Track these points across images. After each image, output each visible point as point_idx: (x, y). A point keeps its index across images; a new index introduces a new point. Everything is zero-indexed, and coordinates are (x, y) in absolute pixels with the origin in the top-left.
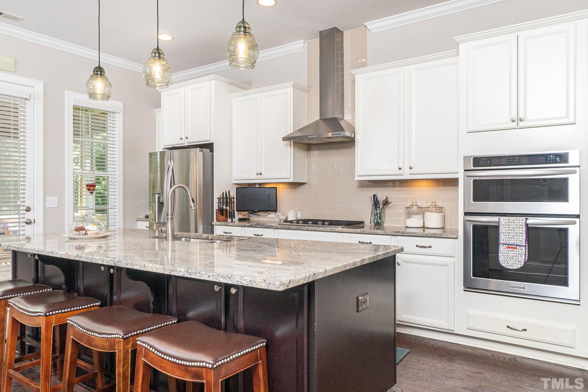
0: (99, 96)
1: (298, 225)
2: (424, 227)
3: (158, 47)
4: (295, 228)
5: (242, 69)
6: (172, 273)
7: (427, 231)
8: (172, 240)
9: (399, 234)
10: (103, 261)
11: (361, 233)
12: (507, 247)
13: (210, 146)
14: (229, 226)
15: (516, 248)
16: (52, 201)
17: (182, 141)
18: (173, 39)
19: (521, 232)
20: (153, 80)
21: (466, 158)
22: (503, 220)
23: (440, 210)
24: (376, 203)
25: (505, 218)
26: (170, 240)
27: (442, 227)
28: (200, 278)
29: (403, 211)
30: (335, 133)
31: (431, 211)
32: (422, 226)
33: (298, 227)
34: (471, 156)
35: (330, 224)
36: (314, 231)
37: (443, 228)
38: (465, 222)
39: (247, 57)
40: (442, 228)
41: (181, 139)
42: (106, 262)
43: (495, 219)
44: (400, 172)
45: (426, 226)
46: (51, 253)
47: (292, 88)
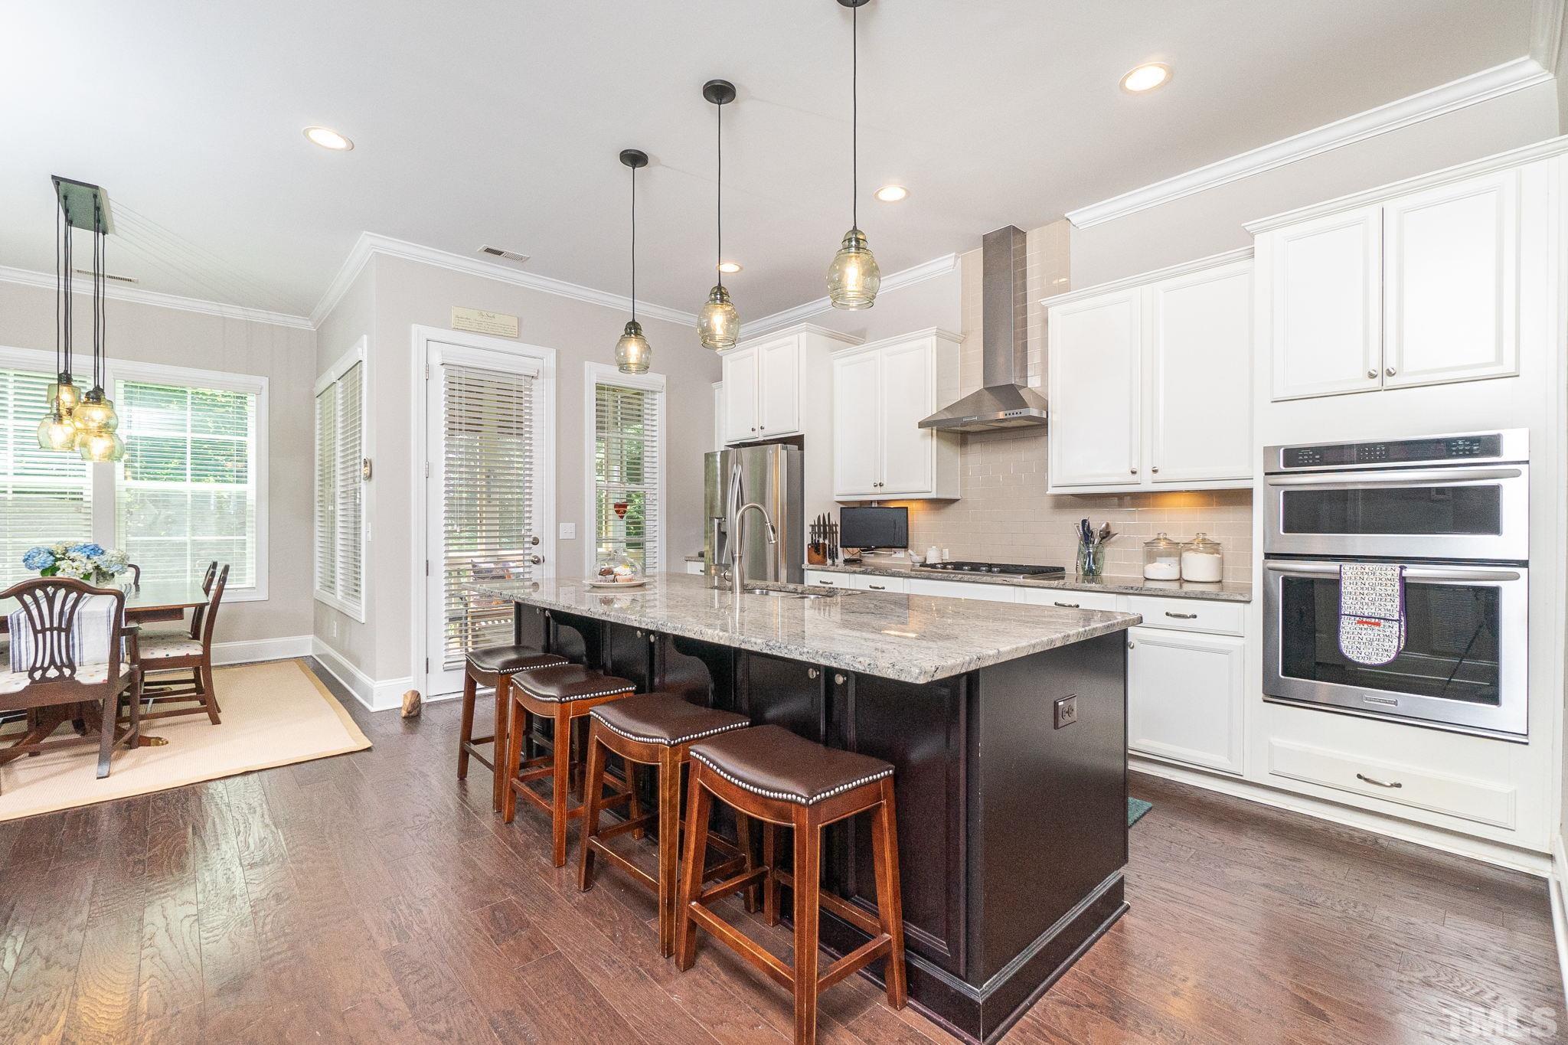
0: (633, 368)
1: (946, 573)
2: (1181, 580)
3: (720, 284)
4: (939, 578)
5: (853, 310)
6: (743, 646)
7: (1187, 587)
8: (741, 593)
9: (1131, 591)
10: (640, 622)
11: (1060, 589)
12: (1359, 622)
13: (798, 441)
14: (829, 571)
15: (1378, 624)
16: (568, 530)
17: (755, 434)
18: (741, 268)
19: (1389, 592)
20: (712, 337)
21: (1269, 451)
22: (1349, 570)
23: (1214, 548)
24: (1087, 535)
25: (1354, 565)
26: (738, 593)
27: (1218, 580)
28: (786, 656)
29: (1140, 549)
30: (1011, 412)
31: (1196, 551)
32: (1177, 577)
33: (946, 575)
34: (1281, 447)
35: (1001, 572)
36: (974, 582)
37: (1220, 582)
38: (1267, 571)
39: (861, 289)
40: (1217, 582)
41: (753, 430)
42: (644, 624)
43: (1333, 566)
44: (1134, 478)
45: (1185, 577)
46: (569, 608)
47: (934, 338)
